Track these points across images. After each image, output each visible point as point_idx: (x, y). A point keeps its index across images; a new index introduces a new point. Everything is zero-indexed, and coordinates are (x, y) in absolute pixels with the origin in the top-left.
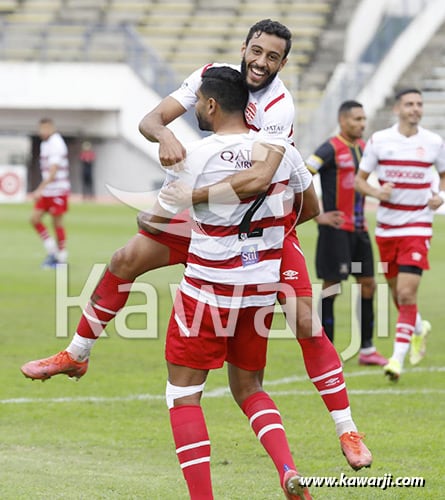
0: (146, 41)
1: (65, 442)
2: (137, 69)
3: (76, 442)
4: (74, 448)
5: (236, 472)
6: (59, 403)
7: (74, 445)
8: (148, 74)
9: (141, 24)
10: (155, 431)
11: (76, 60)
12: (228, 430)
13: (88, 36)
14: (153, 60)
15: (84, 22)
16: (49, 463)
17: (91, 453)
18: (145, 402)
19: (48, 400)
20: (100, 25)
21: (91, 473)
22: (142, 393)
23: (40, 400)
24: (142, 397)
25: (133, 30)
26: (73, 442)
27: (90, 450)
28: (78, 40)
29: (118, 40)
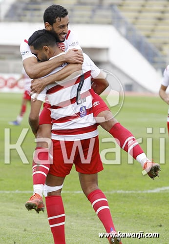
0: (123, 14)
1: (80, 213)
2: (118, 28)
3: (86, 213)
4: (85, 216)
5: (166, 231)
6: (78, 194)
7: (85, 215)
8: (123, 30)
9: (120, 5)
10: (125, 209)
11: (87, 23)
12: (162, 209)
13: (94, 11)
14: (126, 23)
15: (92, 4)
16: (72, 223)
17: (93, 219)
18: (120, 195)
19: (72, 192)
20: (100, 6)
21: (93, 229)
22: (118, 189)
23: (68, 192)
24: (119, 192)
25: (116, 8)
26: (84, 213)
27: (93, 218)
28: (89, 13)
29: (108, 13)
